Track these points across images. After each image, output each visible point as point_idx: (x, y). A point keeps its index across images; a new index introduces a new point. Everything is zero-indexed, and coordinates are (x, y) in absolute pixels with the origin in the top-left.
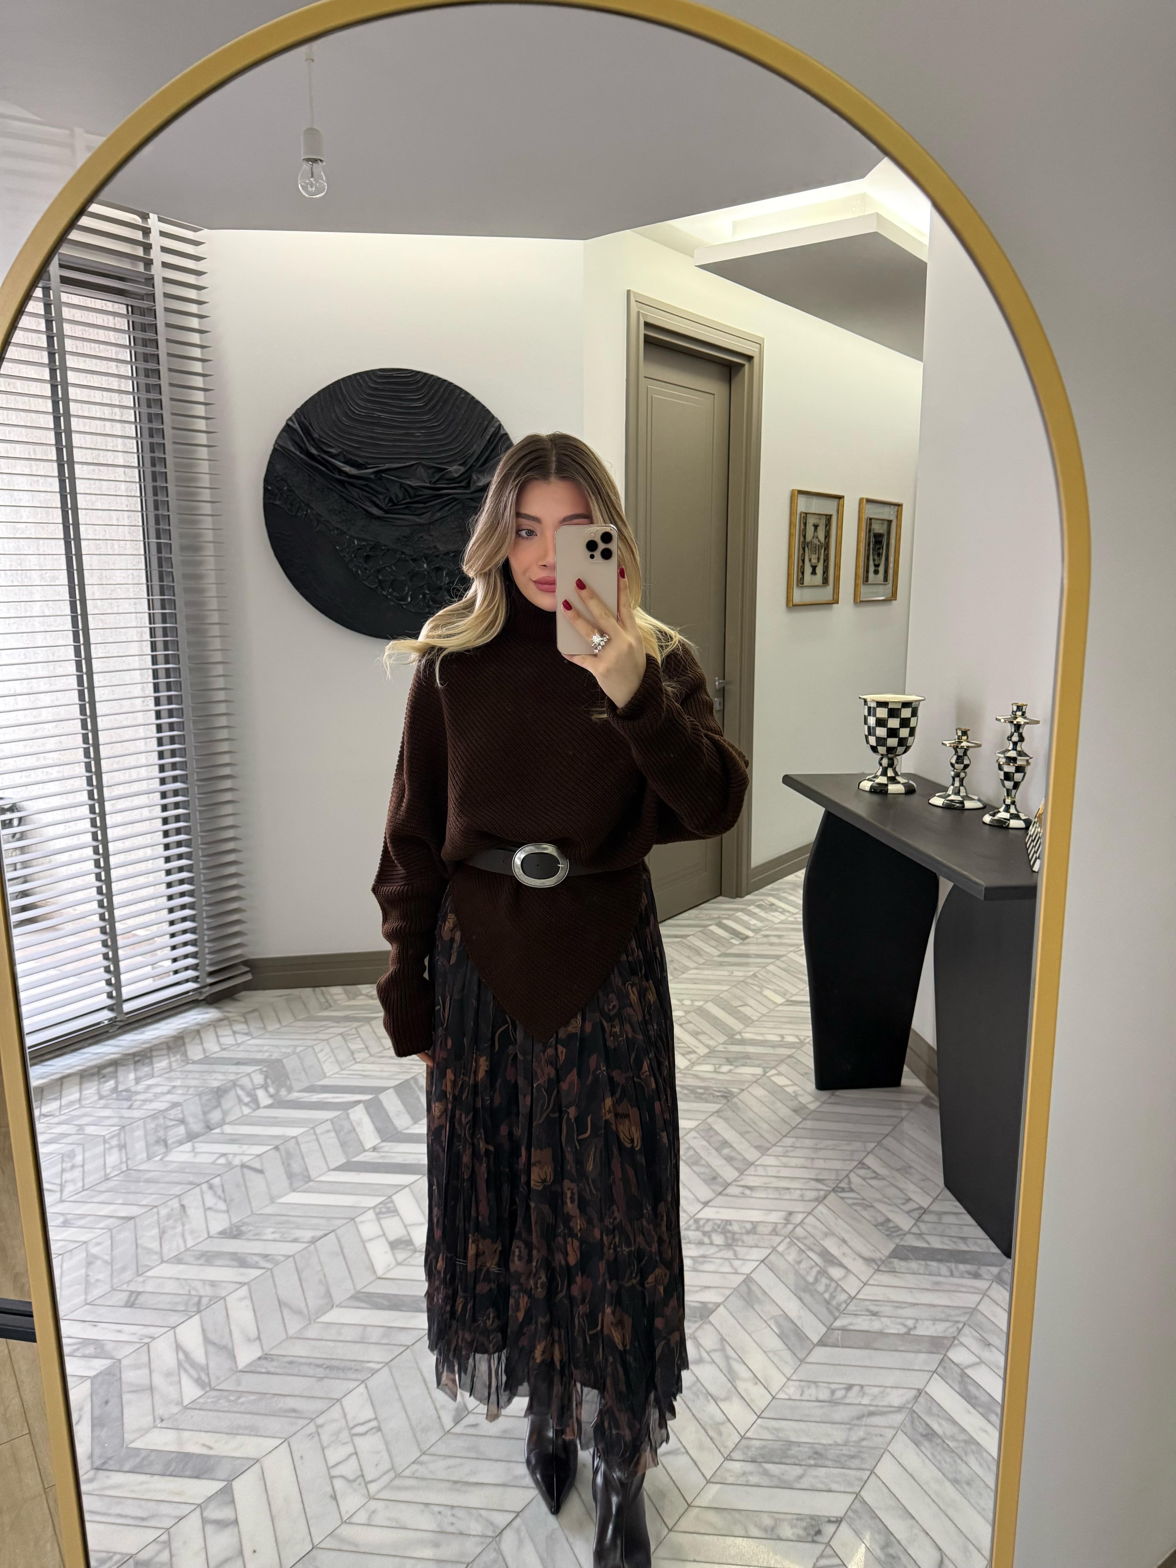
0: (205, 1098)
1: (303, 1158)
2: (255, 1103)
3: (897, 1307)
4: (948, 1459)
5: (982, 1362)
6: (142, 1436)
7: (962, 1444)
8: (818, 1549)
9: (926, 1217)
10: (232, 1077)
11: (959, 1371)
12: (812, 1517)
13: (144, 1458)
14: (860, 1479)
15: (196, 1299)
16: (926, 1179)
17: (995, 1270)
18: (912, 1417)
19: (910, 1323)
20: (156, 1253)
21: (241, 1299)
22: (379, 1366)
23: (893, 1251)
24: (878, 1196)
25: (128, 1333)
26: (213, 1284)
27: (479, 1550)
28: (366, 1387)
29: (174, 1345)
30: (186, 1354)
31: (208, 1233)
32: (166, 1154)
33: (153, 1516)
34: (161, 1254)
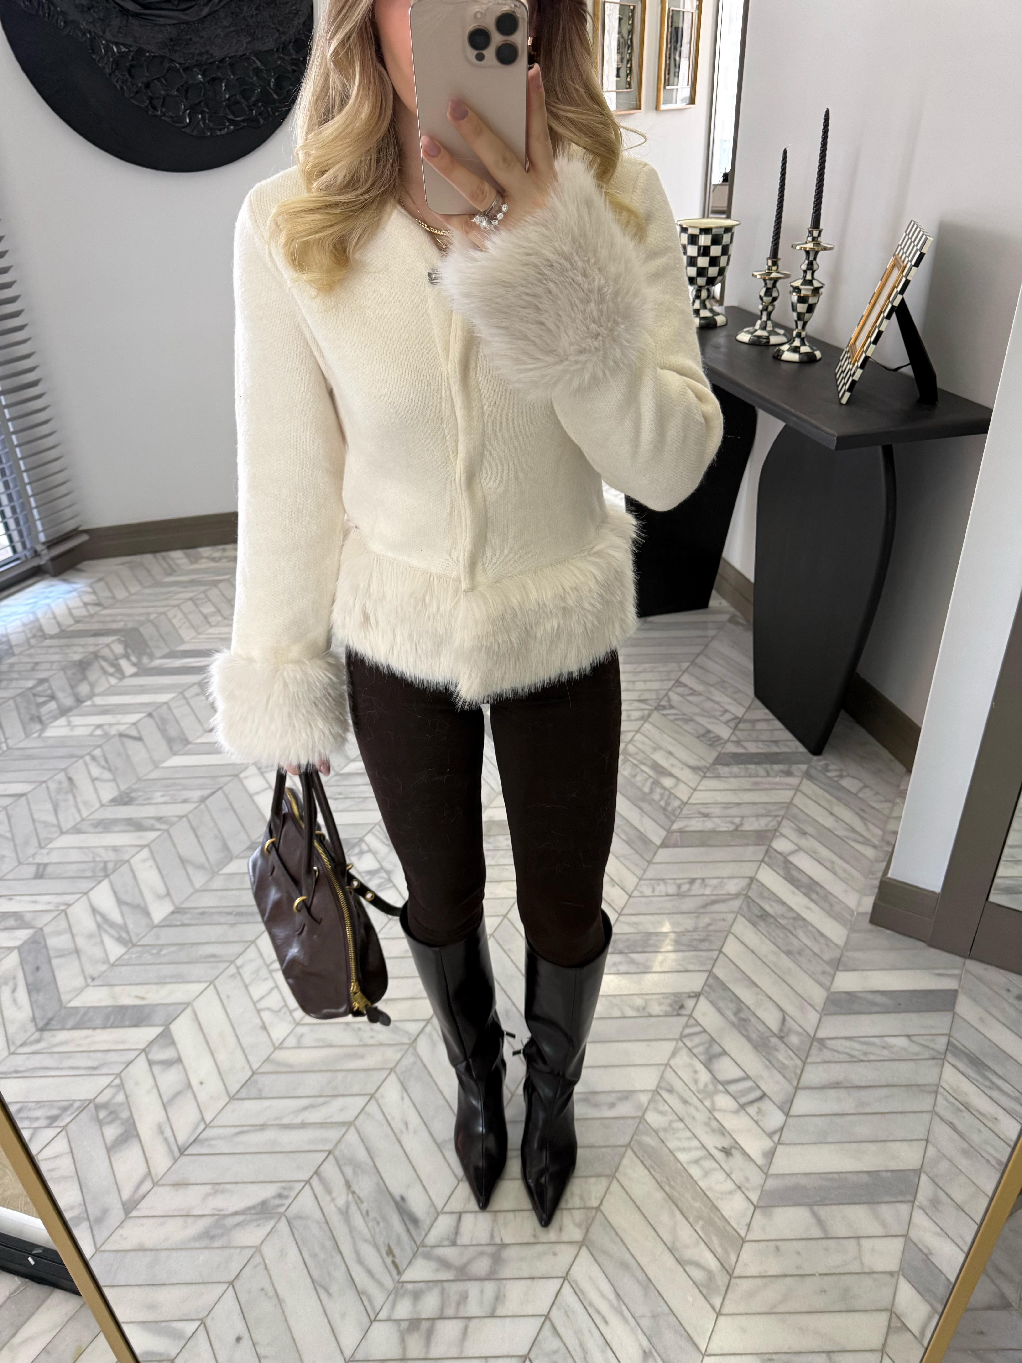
0: (70, 672)
1: (177, 722)
2: (120, 673)
3: (726, 808)
4: (782, 935)
5: (799, 848)
6: (77, 995)
7: (791, 921)
8: (683, 1020)
9: (742, 726)
10: (92, 649)
11: (782, 858)
12: (676, 995)
13: (84, 1014)
14: (711, 959)
15: (102, 865)
16: (738, 691)
17: (803, 767)
18: (748, 902)
19: (737, 820)
20: (54, 826)
21: (145, 861)
23: (716, 759)
24: (697, 710)
25: (43, 902)
26: (115, 849)
27: (399, 1056)
29: (90, 909)
30: (103, 916)
31: (100, 801)
32: (43, 730)
33: (104, 1064)
34: (59, 826)
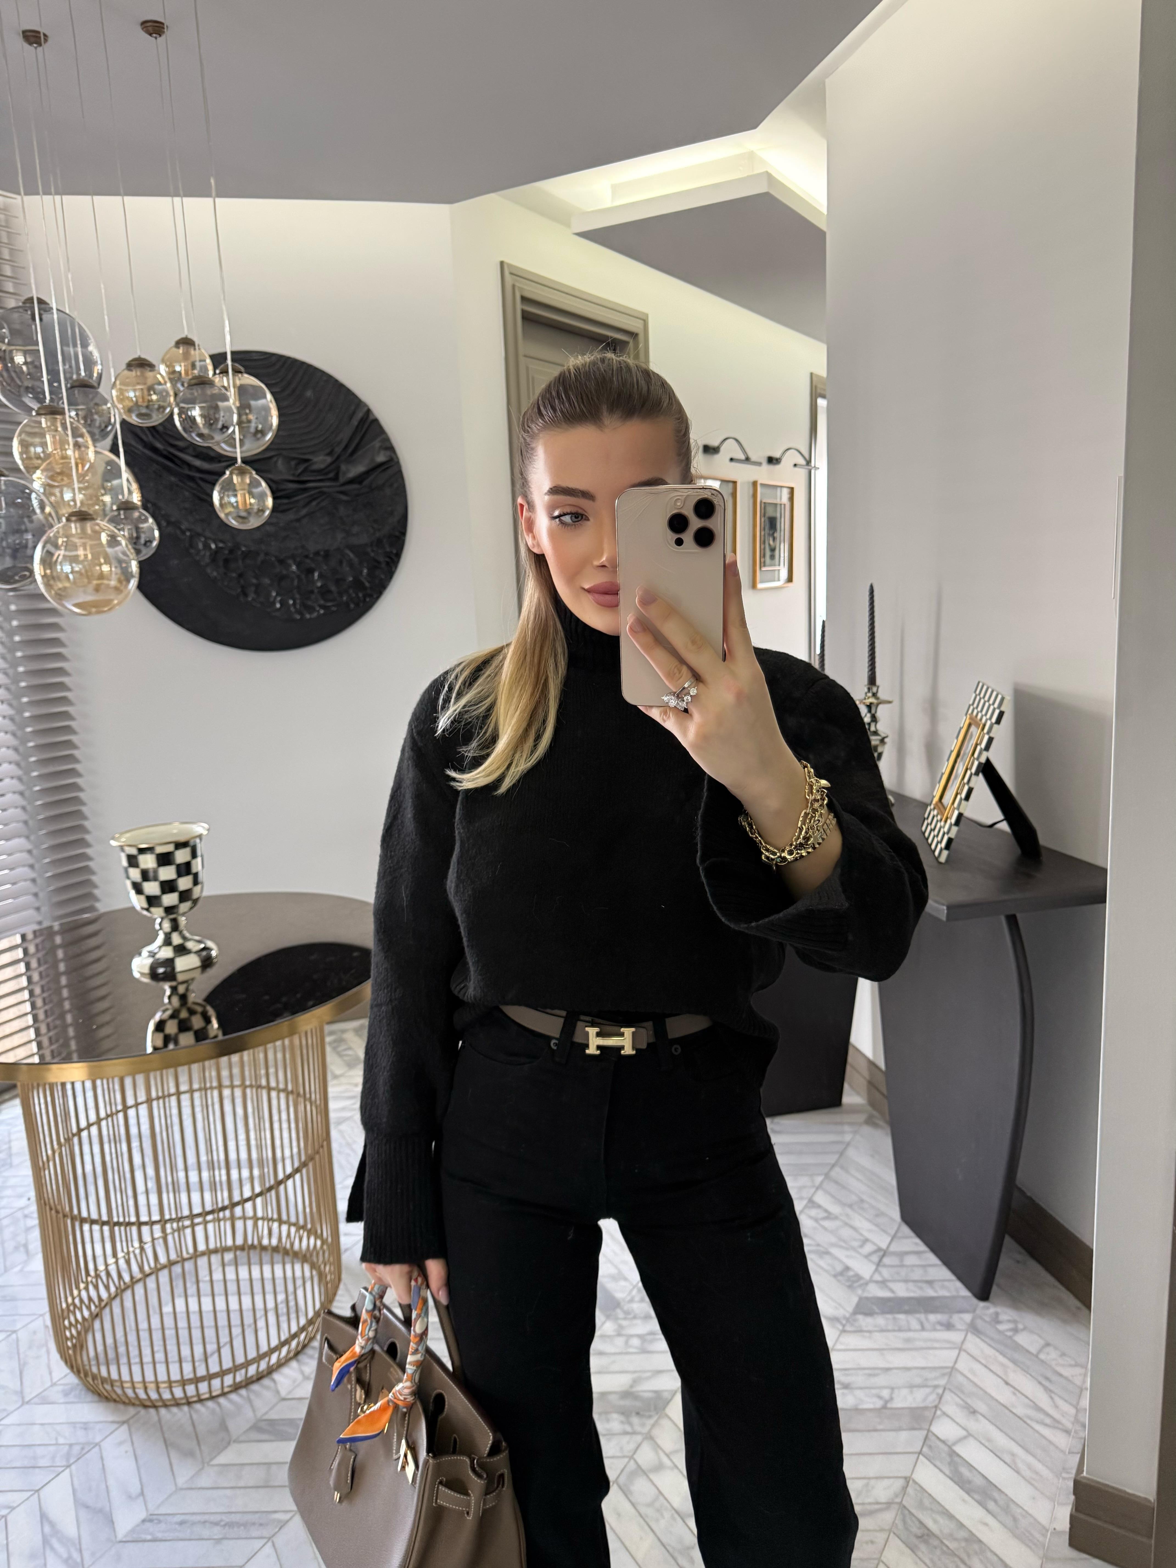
3: (870, 1375)
5: (969, 1435)
7: (963, 1544)
9: (887, 1261)
11: (946, 1449)
15: (64, 1449)
16: (880, 1214)
17: (968, 1317)
18: (903, 1514)
19: (886, 1393)
20: (15, 1392)
21: (120, 1443)
22: (288, 1516)
23: (858, 1305)
24: (833, 1240)
26: (86, 1426)
28: (274, 1545)
29: (38, 1514)
30: (53, 1525)
34: (21, 1393)
